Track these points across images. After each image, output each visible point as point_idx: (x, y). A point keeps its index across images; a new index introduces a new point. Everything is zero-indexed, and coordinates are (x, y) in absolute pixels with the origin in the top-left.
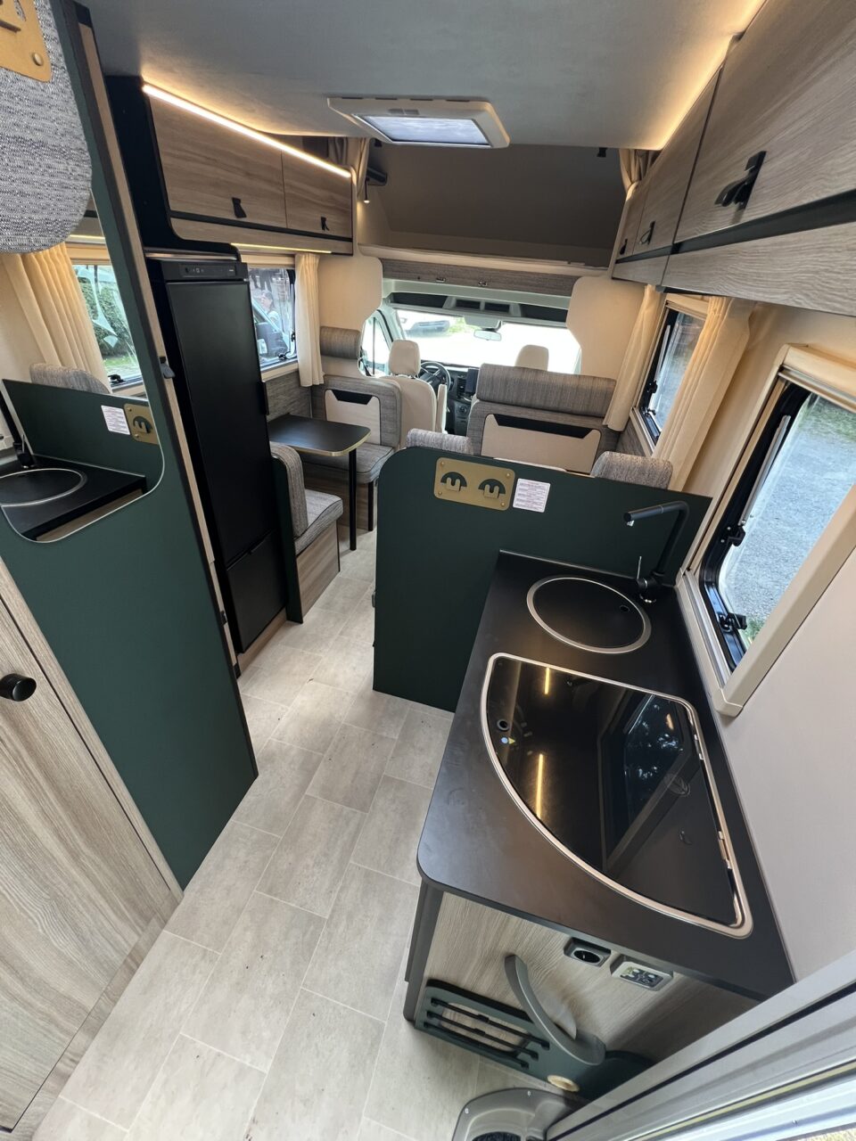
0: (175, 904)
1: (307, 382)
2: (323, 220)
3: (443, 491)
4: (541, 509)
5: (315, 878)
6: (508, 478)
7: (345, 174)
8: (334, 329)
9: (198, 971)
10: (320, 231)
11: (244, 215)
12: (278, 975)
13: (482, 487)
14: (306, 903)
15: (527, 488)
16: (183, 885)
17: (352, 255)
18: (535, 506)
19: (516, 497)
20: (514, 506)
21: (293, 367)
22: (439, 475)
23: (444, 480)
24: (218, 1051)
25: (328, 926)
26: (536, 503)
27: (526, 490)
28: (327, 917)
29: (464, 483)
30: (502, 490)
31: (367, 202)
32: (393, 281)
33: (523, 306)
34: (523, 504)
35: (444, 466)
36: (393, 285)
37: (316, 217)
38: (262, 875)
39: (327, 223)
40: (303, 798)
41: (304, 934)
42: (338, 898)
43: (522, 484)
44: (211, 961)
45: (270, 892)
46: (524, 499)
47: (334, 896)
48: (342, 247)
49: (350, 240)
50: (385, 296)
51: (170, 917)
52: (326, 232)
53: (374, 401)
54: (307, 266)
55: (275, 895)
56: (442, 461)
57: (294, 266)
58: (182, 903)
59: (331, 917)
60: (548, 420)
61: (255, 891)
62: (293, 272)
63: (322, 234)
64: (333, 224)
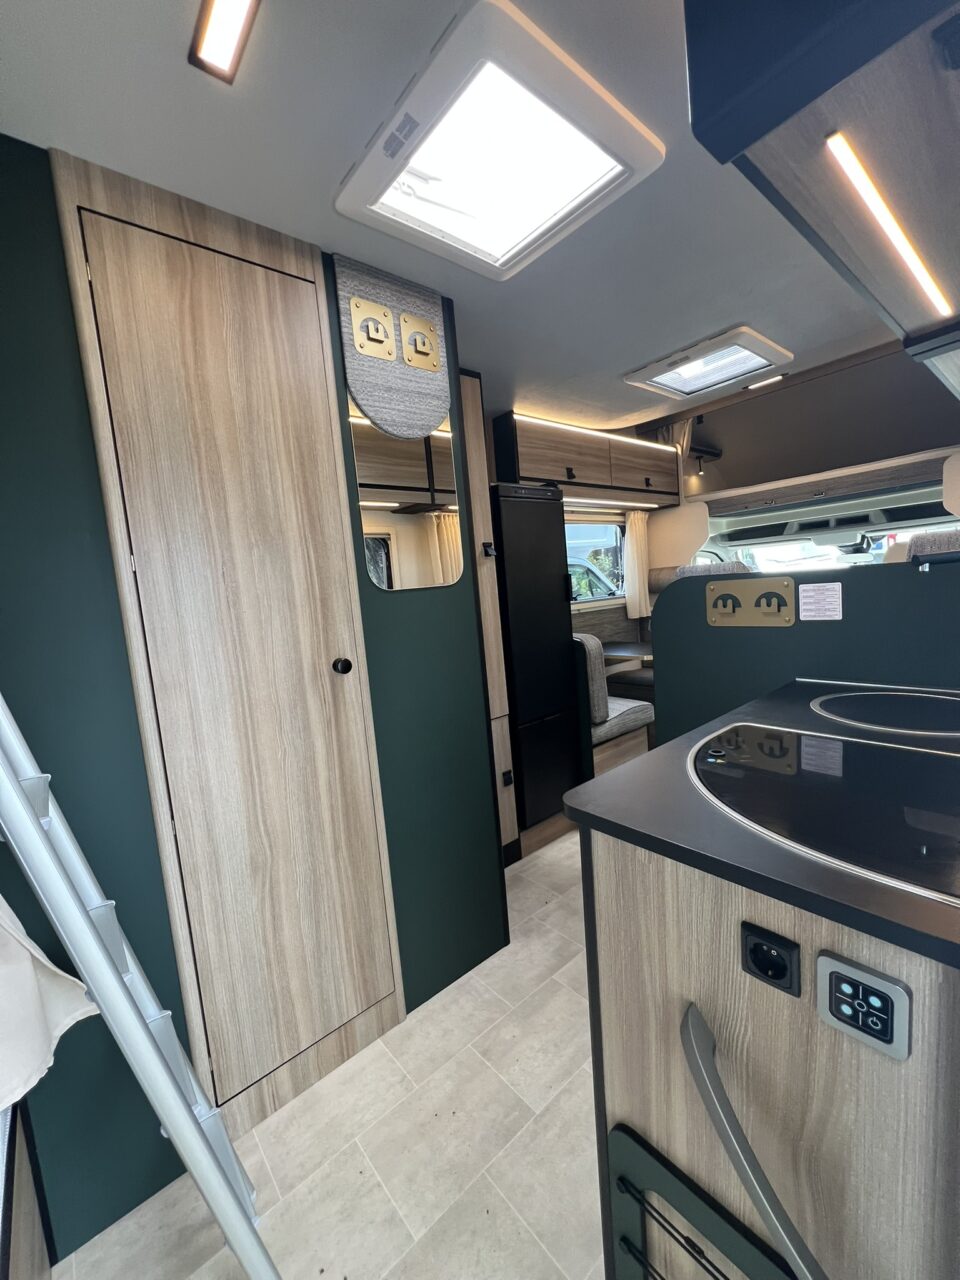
0: (396, 1021)
1: (634, 614)
2: (647, 480)
3: (716, 618)
4: (838, 616)
5: (536, 1064)
6: (787, 586)
7: (670, 449)
8: (662, 569)
9: (392, 1091)
10: (645, 488)
11: (574, 477)
12: (464, 1142)
13: (758, 604)
14: (519, 1085)
15: (812, 594)
16: (409, 1009)
17: (678, 505)
18: (828, 613)
19: (802, 607)
20: (802, 618)
21: (622, 601)
22: (710, 600)
23: (715, 605)
24: (379, 1179)
25: (536, 1122)
26: (829, 610)
27: (810, 597)
28: (538, 1112)
29: (736, 604)
30: (782, 603)
31: (701, 473)
32: (724, 521)
33: (885, 511)
34: (813, 614)
35: (713, 590)
36: (725, 525)
37: (641, 478)
38: (482, 1034)
39: (651, 482)
40: (548, 981)
41: (506, 1116)
42: (557, 1099)
43: (804, 591)
44: (406, 1089)
45: (484, 1053)
46: (813, 607)
47: (553, 1094)
48: (668, 500)
49: (677, 494)
51: (389, 1030)
52: (651, 488)
54: (636, 521)
55: (489, 1060)
56: (711, 586)
57: (624, 522)
58: (402, 1025)
59: (542, 1115)
61: (469, 1045)
62: (624, 527)
63: (646, 490)
64: (657, 482)
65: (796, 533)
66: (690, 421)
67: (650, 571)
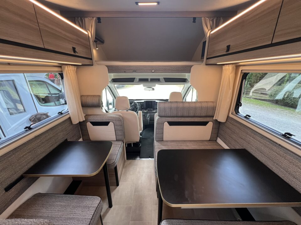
2: (74, 48)
7: (85, 32)
8: (88, 96)
10: (73, 53)
17: (93, 65)
21: (67, 117)
31: (97, 49)
32: (112, 74)
36: (113, 76)
37: (70, 47)
39: (76, 50)
48: (87, 62)
49: (91, 59)
50: (110, 80)
52: (77, 54)
53: (111, 124)
54: (69, 72)
57: (62, 71)
60: (191, 121)
62: (62, 74)
63: (74, 55)
64: (80, 51)
65: (138, 82)
66: (95, 19)
67: (81, 96)
